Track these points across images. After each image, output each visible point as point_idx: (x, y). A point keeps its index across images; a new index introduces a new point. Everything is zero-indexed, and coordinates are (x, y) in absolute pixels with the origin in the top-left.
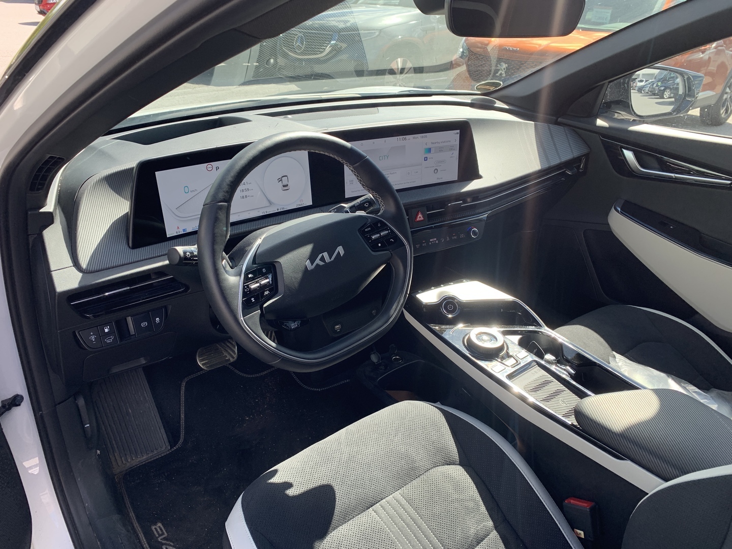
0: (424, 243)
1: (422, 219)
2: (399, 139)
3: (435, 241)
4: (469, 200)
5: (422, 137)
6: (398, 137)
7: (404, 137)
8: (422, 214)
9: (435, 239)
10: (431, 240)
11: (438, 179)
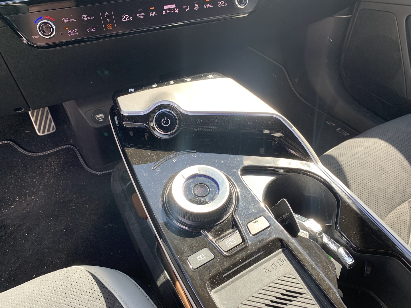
0: (152, 11)
3: (174, 9)
9: (173, 6)
10: (166, 7)
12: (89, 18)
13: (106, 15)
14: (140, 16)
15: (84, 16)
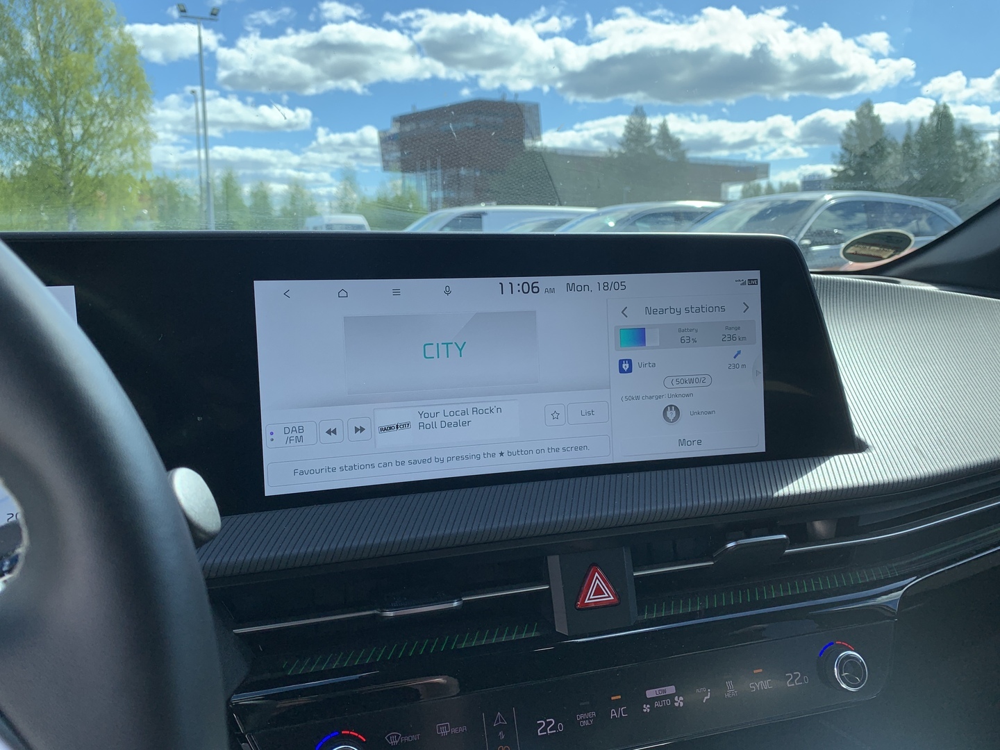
0: (617, 705)
1: (608, 596)
2: (507, 288)
3: (671, 696)
4: (819, 526)
5: (606, 287)
6: (506, 281)
7: (530, 280)
8: (610, 579)
9: (671, 690)
10: (650, 694)
11: (682, 442)
12: (455, 731)
13: (498, 721)
14: (583, 720)
15: (442, 726)
